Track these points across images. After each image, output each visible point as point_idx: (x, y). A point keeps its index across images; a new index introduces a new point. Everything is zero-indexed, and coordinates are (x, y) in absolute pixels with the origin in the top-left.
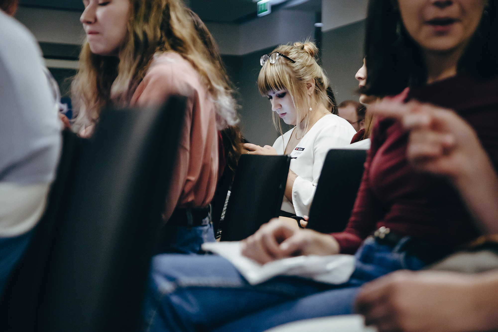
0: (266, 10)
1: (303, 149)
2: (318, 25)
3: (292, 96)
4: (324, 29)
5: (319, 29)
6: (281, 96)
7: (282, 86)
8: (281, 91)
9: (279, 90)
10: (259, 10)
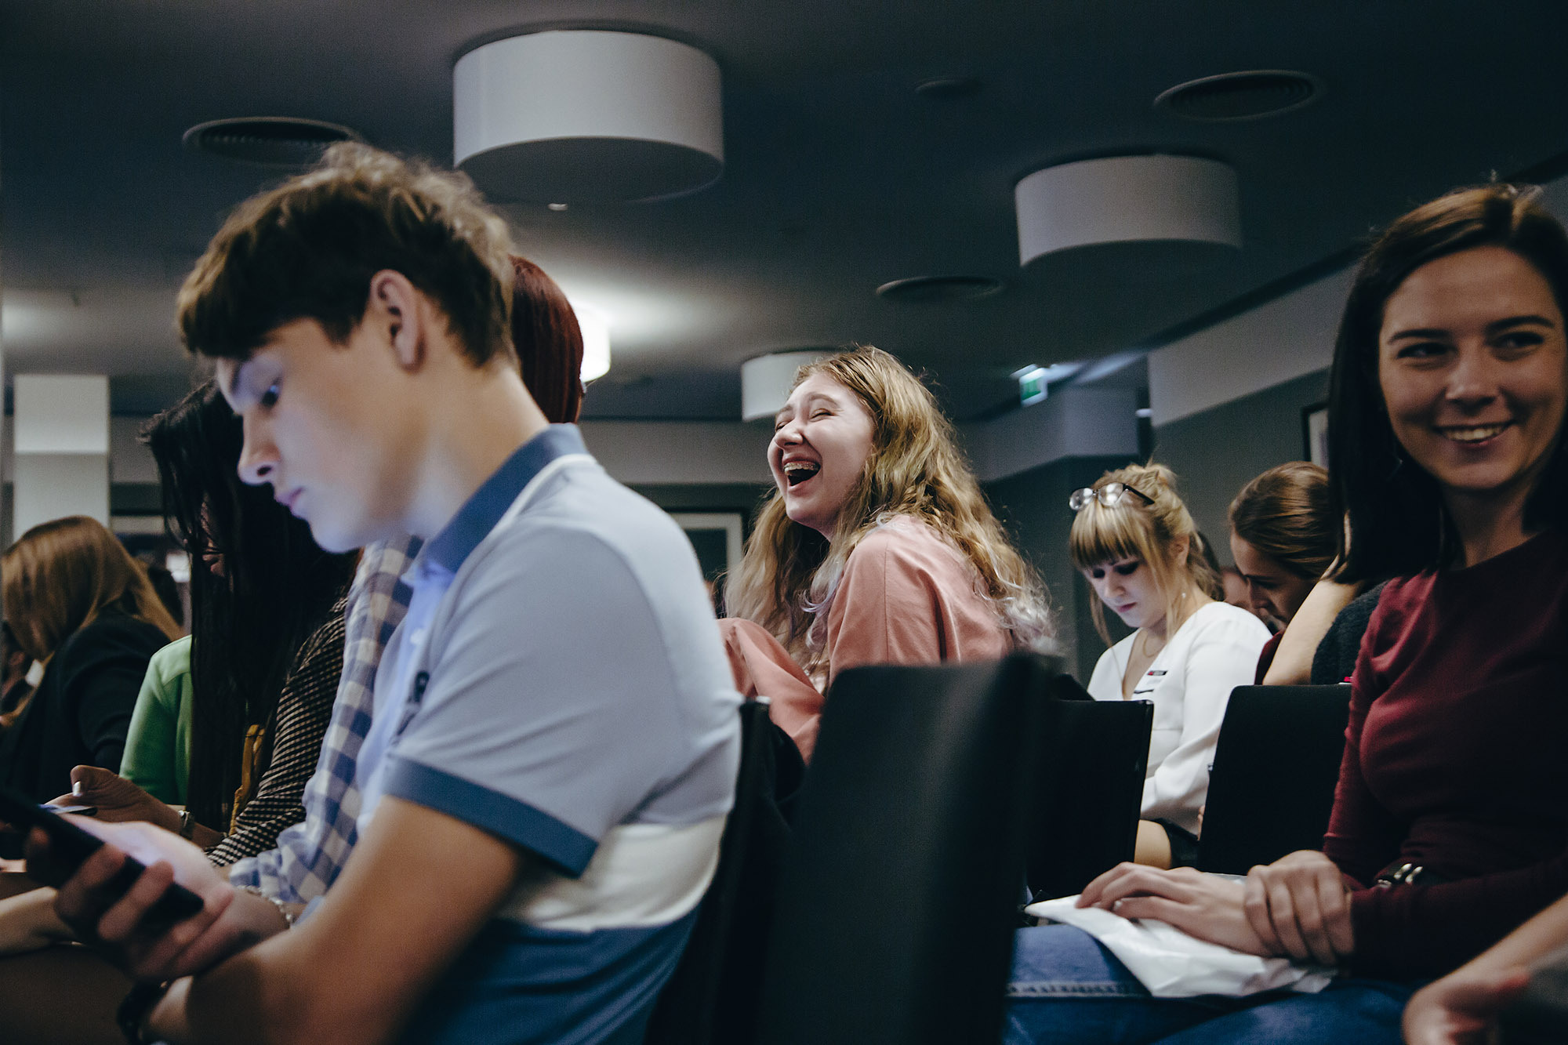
0: (1039, 392)
1: (1165, 673)
2: (1143, 412)
3: (1154, 570)
4: (1157, 422)
5: (1146, 421)
6: (1127, 571)
7: (1132, 547)
8: (1131, 559)
9: (1125, 557)
10: (1025, 390)
